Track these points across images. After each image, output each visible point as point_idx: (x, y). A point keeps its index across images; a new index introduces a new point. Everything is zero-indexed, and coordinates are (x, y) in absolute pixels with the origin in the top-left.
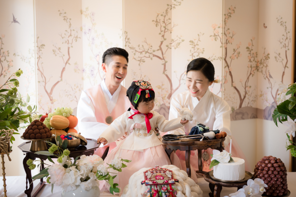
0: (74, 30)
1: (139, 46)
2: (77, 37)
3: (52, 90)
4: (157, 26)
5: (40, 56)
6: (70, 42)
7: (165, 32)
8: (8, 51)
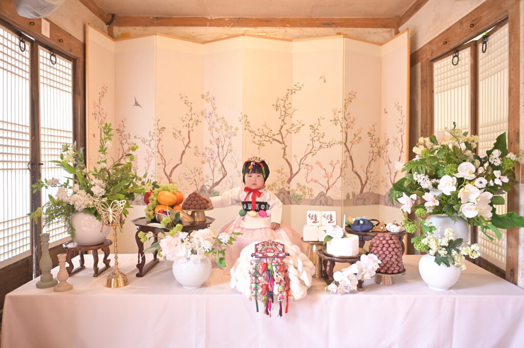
0: (194, 114)
1: (259, 130)
2: (197, 121)
3: (171, 173)
4: (277, 111)
5: (160, 139)
6: (191, 125)
7: (285, 117)
8: (129, 134)
